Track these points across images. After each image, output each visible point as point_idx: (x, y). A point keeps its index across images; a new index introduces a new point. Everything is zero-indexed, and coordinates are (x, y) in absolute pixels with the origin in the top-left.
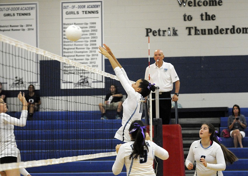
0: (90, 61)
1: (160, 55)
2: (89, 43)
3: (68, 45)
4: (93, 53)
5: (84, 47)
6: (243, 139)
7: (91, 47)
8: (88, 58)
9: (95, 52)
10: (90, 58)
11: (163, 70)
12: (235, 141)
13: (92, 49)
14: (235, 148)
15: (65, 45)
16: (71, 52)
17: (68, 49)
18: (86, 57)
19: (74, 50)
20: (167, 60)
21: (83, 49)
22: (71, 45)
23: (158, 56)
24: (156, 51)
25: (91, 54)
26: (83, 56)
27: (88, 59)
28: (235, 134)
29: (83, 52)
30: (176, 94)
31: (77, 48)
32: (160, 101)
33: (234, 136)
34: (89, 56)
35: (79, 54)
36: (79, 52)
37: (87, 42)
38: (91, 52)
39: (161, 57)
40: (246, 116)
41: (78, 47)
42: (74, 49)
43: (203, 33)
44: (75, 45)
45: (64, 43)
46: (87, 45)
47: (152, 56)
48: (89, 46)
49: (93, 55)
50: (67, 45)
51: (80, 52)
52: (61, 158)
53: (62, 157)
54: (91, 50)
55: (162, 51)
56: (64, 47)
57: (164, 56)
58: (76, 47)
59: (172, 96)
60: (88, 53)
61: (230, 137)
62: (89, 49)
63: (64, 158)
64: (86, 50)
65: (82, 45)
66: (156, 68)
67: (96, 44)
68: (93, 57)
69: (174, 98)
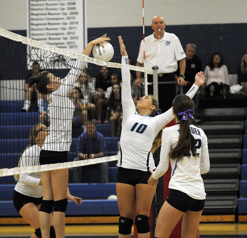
0: (67, 31)
1: (161, 23)
2: (66, 7)
3: (37, 9)
4: (72, 20)
5: (59, 11)
7: (68, 12)
8: (64, 26)
9: (74, 18)
10: (67, 27)
11: (164, 43)
13: (70, 14)
15: (33, 9)
16: (41, 19)
17: (37, 15)
18: (62, 26)
19: (44, 17)
20: (170, 29)
21: (58, 14)
22: (41, 9)
23: (159, 24)
24: (155, 17)
25: (68, 21)
26: (58, 24)
27: (65, 29)
29: (57, 19)
30: (181, 76)
31: (49, 14)
34: (66, 24)
35: (52, 22)
36: (52, 19)
37: (63, 4)
38: (69, 18)
41: (51, 12)
42: (45, 14)
44: (47, 9)
45: (31, 7)
46: (63, 9)
48: (66, 11)
49: (72, 23)
50: (35, 10)
51: (54, 19)
54: (68, 16)
55: (163, 18)
56: (31, 12)
58: (48, 12)
60: (66, 21)
62: (66, 14)
64: (61, 16)
65: (56, 9)
66: (155, 41)
67: (75, 8)
68: (72, 26)
69: (180, 81)
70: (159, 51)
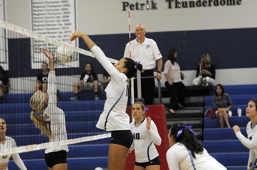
0: (63, 38)
1: (142, 30)
2: (61, 19)
3: (39, 22)
4: (66, 30)
5: (56, 23)
6: (229, 119)
7: (63, 23)
8: (60, 35)
9: (68, 28)
10: (62, 35)
11: (145, 46)
12: (221, 121)
13: (65, 25)
14: (222, 128)
15: (35, 22)
16: (42, 29)
17: (38, 26)
18: (58, 34)
19: (45, 27)
21: (55, 25)
22: (41, 22)
23: (140, 31)
24: (137, 26)
25: (63, 31)
26: (55, 33)
27: (60, 37)
28: (221, 114)
29: (54, 29)
30: (159, 72)
31: (48, 25)
32: (141, 79)
33: (220, 116)
34: (61, 33)
35: (50, 31)
36: (50, 29)
37: (59, 17)
38: (63, 28)
39: (143, 33)
40: (230, 94)
41: (50, 23)
42: (45, 25)
43: (185, 5)
44: (46, 21)
45: (34, 20)
46: (59, 21)
47: (133, 31)
48: (61, 23)
49: (66, 32)
50: (37, 22)
51: (52, 29)
52: (42, 144)
53: (44, 143)
54: (63, 26)
55: (144, 26)
56: (34, 24)
57: (146, 31)
58: (47, 23)
59: (155, 74)
60: (61, 30)
61: (216, 116)
62: (61, 25)
63: (46, 143)
64: (58, 27)
65: (53, 21)
66: (138, 44)
67: (68, 20)
68: (66, 34)
69: (158, 76)
70: (141, 53)
